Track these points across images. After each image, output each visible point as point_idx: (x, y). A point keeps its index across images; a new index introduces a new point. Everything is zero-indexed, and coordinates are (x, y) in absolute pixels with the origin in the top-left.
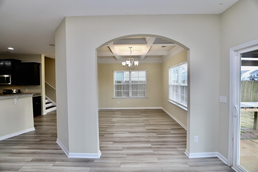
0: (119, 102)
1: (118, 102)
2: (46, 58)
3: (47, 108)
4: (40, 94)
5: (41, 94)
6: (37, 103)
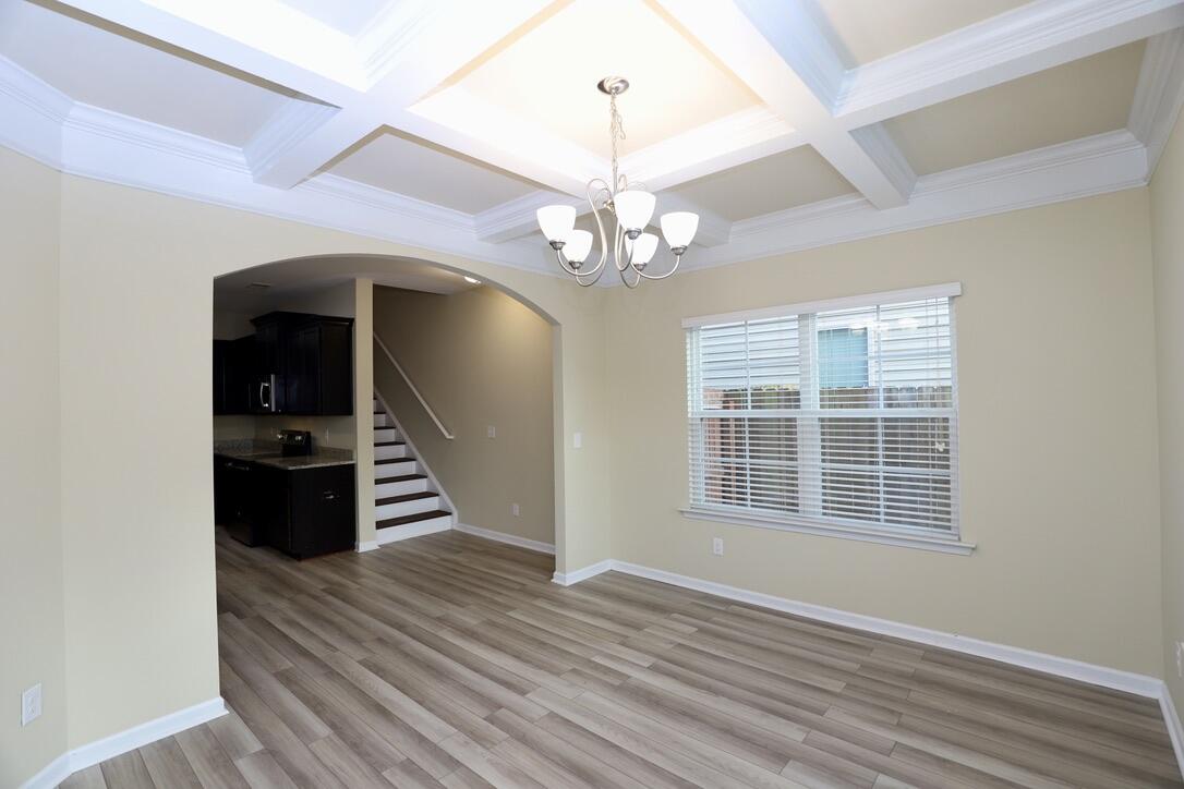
0: (720, 541)
1: (719, 543)
2: (379, 290)
3: (381, 525)
4: (349, 454)
5: (355, 457)
6: (332, 497)
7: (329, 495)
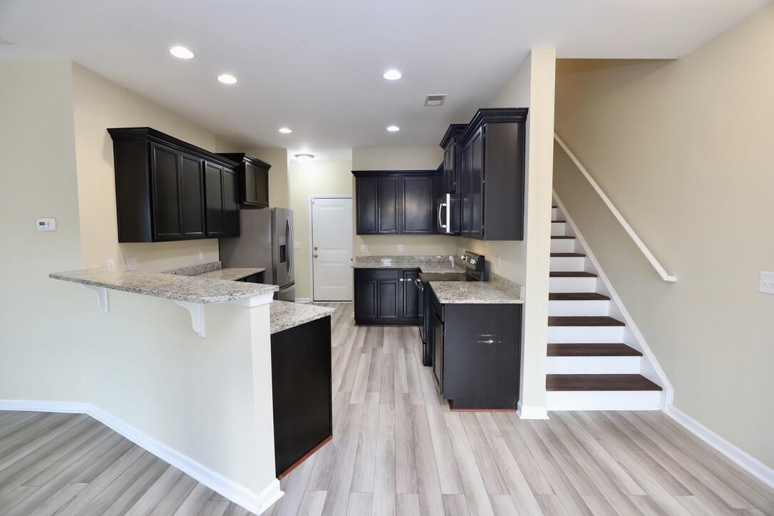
6: (491, 341)
7: (488, 339)
